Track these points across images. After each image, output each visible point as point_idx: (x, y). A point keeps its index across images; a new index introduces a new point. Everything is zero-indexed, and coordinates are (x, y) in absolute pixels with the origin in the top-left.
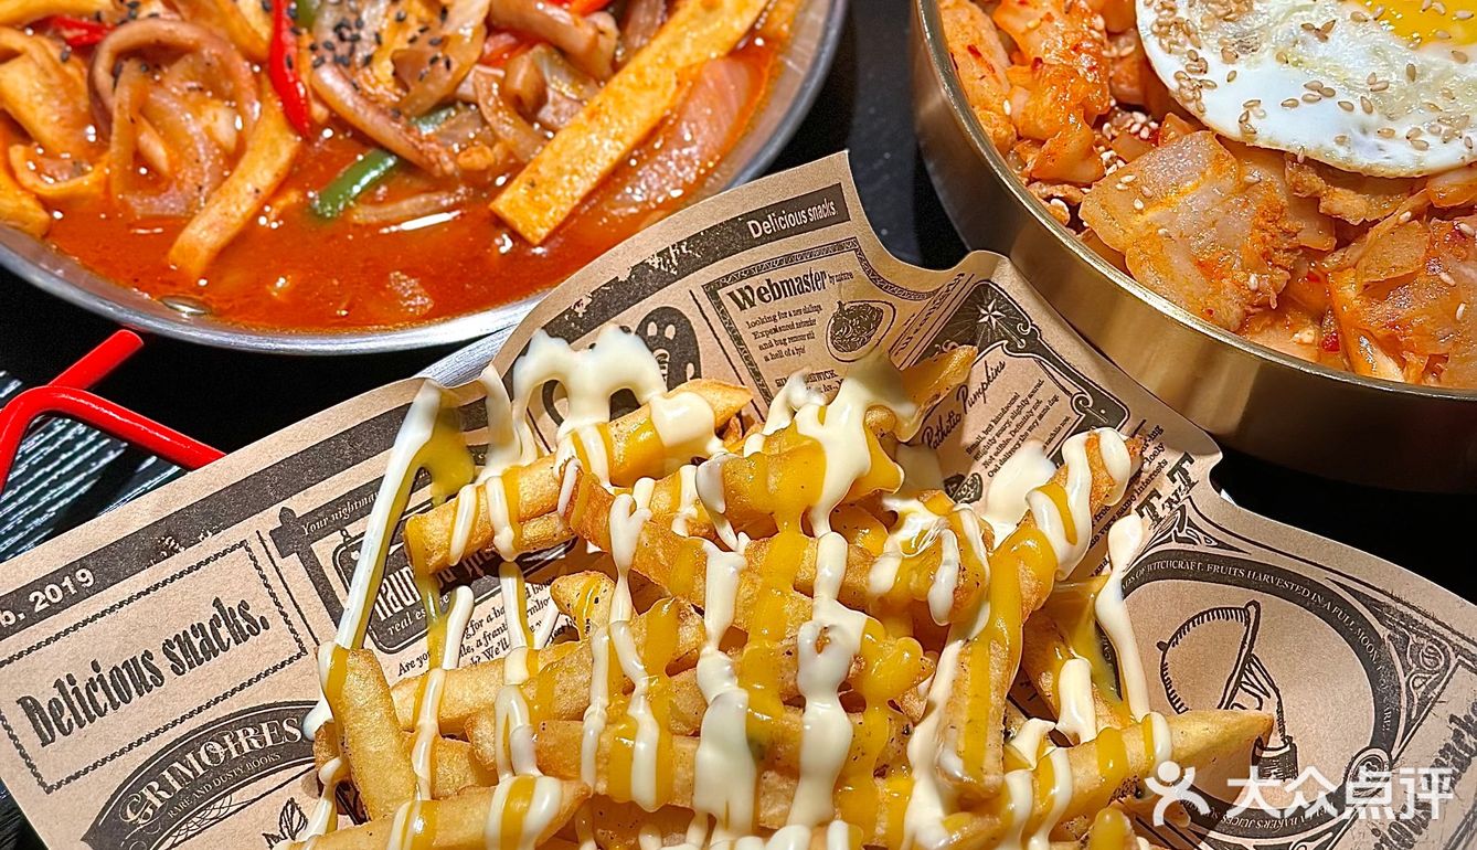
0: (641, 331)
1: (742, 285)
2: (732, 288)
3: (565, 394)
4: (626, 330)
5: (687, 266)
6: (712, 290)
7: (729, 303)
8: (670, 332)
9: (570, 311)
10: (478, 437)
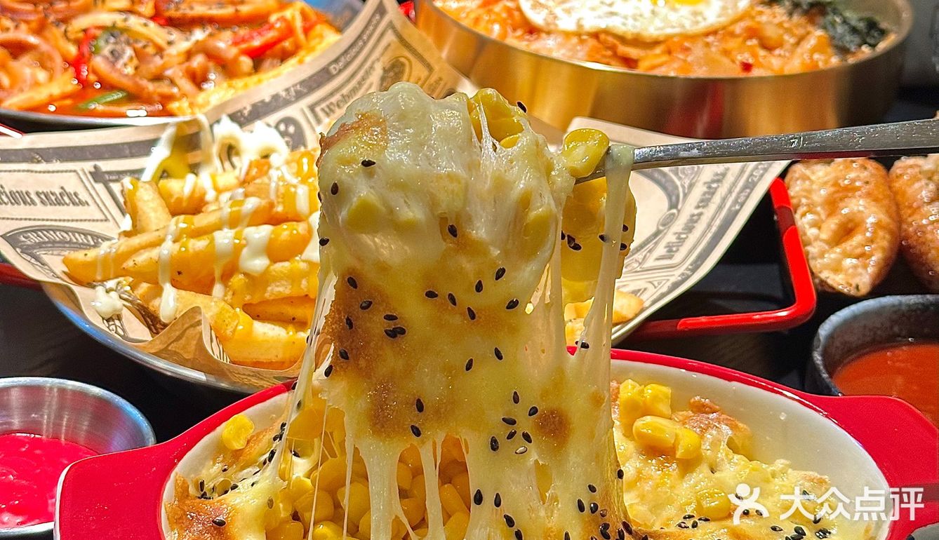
0: (277, 127)
1: (328, 103)
2: (323, 105)
3: (238, 154)
4: (269, 125)
5: (299, 96)
6: (312, 108)
7: (321, 114)
8: (292, 129)
9: (240, 111)
10: (193, 157)
